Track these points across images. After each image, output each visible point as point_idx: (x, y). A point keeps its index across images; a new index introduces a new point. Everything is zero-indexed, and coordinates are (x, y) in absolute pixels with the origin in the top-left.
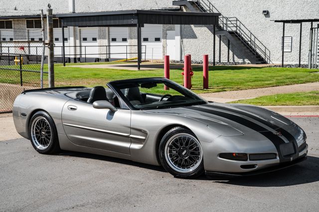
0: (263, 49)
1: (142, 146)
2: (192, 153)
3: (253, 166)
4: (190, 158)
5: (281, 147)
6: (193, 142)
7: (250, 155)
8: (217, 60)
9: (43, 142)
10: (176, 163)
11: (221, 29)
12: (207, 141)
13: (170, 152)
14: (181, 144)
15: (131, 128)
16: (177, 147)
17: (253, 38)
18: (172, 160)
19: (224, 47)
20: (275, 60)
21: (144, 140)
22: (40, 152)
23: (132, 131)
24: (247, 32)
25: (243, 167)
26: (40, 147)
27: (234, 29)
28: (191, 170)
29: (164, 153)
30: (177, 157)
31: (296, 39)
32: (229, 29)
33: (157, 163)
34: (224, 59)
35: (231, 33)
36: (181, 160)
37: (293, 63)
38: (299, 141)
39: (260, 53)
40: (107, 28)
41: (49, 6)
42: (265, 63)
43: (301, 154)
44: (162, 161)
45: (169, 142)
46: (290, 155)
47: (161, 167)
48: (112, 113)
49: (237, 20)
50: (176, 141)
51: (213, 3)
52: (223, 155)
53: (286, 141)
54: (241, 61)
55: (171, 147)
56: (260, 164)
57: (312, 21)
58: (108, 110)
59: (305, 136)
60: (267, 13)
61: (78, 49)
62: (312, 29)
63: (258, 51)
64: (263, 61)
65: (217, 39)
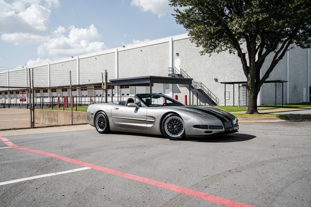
0: (215, 98)
1: (152, 125)
2: (179, 127)
3: (211, 132)
4: (178, 129)
5: (225, 123)
6: (179, 121)
7: (210, 126)
8: (191, 104)
9: (101, 128)
10: (170, 132)
11: (193, 88)
12: (187, 119)
13: (168, 126)
14: (173, 122)
15: (147, 116)
16: (171, 124)
17: (210, 92)
18: (169, 131)
19: (195, 97)
20: (221, 103)
21: (154, 122)
22: (100, 132)
23: (148, 117)
24: (207, 89)
25: (206, 132)
26: (100, 130)
27: (200, 88)
28: (179, 135)
29: (164, 127)
30: (171, 129)
31: (232, 93)
32: (197, 88)
33: (161, 134)
34: (195, 103)
35: (199, 90)
36: (173, 131)
37: (231, 105)
38: (234, 122)
39: (214, 100)
40: (134, 87)
41: (106, 71)
42: (217, 105)
43: (235, 128)
44: (163, 131)
45: (167, 122)
46: (230, 128)
47: (163, 135)
48: (137, 109)
49: (201, 83)
50: (171, 120)
51: (189, 75)
52: (195, 126)
53: (228, 121)
54: (204, 104)
55: (168, 124)
56: (215, 131)
57: (239, 83)
58: (135, 108)
59: (237, 121)
60: (216, 80)
61: (119, 98)
62: (239, 87)
63: (212, 99)
64: (215, 104)
65: (191, 93)
